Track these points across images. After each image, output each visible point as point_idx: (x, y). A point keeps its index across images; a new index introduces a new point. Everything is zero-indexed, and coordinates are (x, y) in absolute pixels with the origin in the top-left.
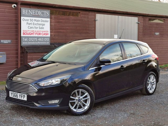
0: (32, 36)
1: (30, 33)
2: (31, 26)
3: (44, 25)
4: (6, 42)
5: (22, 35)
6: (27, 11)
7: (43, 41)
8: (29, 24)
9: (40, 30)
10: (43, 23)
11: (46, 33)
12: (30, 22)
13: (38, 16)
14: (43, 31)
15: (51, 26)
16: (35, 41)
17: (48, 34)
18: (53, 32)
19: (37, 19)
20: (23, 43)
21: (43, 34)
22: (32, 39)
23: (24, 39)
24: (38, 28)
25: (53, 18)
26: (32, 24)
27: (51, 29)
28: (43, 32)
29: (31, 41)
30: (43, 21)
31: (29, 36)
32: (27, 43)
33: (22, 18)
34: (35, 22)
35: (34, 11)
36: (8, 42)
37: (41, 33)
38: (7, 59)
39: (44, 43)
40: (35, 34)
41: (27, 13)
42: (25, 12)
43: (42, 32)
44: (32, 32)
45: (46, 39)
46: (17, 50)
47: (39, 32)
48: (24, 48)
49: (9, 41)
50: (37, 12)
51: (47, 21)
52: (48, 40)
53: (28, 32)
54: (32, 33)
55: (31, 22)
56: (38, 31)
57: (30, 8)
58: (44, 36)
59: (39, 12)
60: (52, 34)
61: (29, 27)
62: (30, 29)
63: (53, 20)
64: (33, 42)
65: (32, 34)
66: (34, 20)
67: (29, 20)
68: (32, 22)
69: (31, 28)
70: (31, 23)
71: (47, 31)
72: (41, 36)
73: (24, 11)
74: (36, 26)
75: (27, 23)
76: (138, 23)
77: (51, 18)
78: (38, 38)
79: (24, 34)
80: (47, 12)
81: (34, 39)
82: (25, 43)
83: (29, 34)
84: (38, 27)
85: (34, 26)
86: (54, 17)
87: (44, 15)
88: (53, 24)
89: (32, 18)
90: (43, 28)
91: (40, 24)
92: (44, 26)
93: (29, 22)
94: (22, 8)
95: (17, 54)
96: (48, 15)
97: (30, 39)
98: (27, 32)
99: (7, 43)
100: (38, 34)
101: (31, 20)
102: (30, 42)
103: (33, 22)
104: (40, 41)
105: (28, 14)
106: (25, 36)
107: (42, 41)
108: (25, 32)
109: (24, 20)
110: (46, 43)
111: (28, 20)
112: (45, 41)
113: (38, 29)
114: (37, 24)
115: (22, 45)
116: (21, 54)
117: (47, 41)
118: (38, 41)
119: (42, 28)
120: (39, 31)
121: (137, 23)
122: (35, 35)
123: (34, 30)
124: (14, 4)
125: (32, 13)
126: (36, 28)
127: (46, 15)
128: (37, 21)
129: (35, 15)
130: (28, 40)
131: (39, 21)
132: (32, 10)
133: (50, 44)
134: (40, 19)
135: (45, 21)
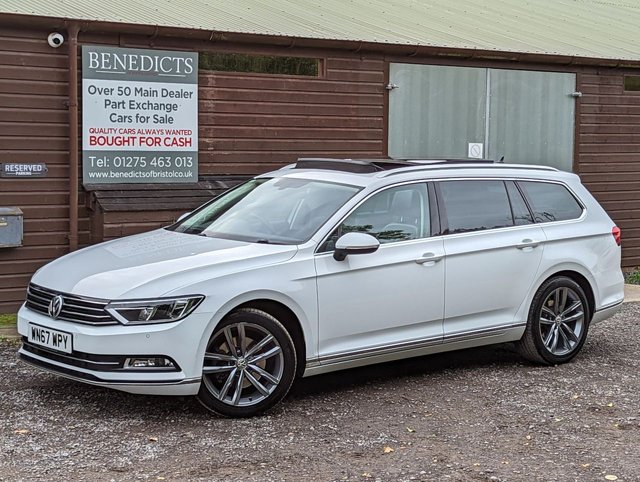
0: (125, 148)
1: (118, 140)
2: (120, 112)
3: (174, 107)
4: (22, 170)
5: (86, 146)
6: (106, 57)
7: (169, 169)
8: (116, 105)
9: (159, 126)
10: (168, 100)
11: (183, 136)
12: (119, 99)
13: (152, 76)
14: (168, 132)
15: (202, 110)
16: (137, 169)
17: (190, 142)
18: (211, 135)
19: (146, 86)
20: (92, 175)
21: (169, 142)
22: (127, 162)
23: (95, 161)
24: (151, 120)
25: (211, 82)
26: (127, 105)
27: (200, 124)
28: (168, 136)
29: (122, 169)
30: (171, 94)
31: (114, 148)
32: (105, 175)
33: (86, 83)
34: (140, 99)
35: (133, 59)
36: (32, 171)
37: (163, 138)
38: (27, 234)
39: (174, 174)
40: (137, 141)
41: (106, 64)
42: (100, 60)
43: (165, 136)
44: (126, 136)
45: (181, 162)
46: (67, 200)
47: (153, 136)
48: (94, 195)
49: (39, 168)
50: (146, 59)
51: (187, 95)
52: (191, 162)
53: (110, 136)
54: (126, 139)
55: (124, 98)
56: (148, 132)
57: (119, 45)
58: (175, 148)
59: (156, 60)
60: (207, 140)
62: (117, 125)
63: (210, 91)
64: (128, 170)
65: (126, 143)
66: (133, 91)
67: (116, 92)
68: (127, 99)
69: (122, 119)
70: (123, 103)
71: (187, 132)
72: (163, 148)
73: (94, 57)
74: (142, 113)
75: (107, 103)
77: (202, 82)
78: (149, 155)
79: (94, 141)
80: (188, 61)
81: (134, 161)
82: (98, 175)
83: (114, 140)
84: (152, 117)
85: (133, 113)
86: (216, 79)
87: (174, 72)
88: (212, 106)
89: (124, 84)
90: (170, 120)
91: (158, 107)
92: (172, 114)
93: (115, 97)
94: (85, 48)
95: (67, 214)
96: (189, 69)
97: (117, 161)
98: (105, 136)
99: (30, 173)
100: (150, 142)
101: (121, 92)
102: (116, 170)
103: (132, 97)
104: (157, 169)
105: (112, 70)
106: (97, 148)
107: (164, 169)
108: (97, 136)
109: (92, 90)
110: (181, 175)
111: (112, 90)
112: (178, 170)
113: (151, 125)
114: (145, 106)
115: (85, 182)
116: (79, 217)
117: (184, 169)
118: (148, 168)
119: (163, 120)
120: (154, 132)
121: (571, 96)
122: (137, 147)
123: (136, 125)
124: (55, 31)
125: (128, 66)
126: (143, 120)
127: (182, 72)
128: (147, 93)
129: (140, 72)
130: (110, 163)
131: (154, 93)
132: (128, 53)
133: (199, 180)
134: (157, 86)
135: (179, 95)
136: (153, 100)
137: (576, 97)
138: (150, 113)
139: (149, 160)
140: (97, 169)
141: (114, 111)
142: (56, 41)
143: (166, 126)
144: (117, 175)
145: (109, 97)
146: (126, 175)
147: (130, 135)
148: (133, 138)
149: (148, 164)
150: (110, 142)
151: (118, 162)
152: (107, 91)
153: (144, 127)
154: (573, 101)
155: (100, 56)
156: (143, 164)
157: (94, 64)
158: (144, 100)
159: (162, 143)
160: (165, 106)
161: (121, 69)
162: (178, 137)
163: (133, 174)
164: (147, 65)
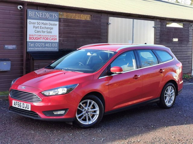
0: (39, 41)
2: (38, 30)
3: (52, 28)
4: (10, 47)
5: (28, 40)
6: (34, 13)
7: (51, 47)
8: (36, 28)
9: (48, 34)
10: (51, 26)
11: (55, 37)
13: (46, 19)
14: (51, 36)
15: (60, 30)
16: (42, 47)
17: (56, 39)
18: (62, 37)
19: (45, 22)
20: (29, 49)
21: (51, 39)
22: (39, 45)
23: (30, 44)
24: (46, 32)
25: (62, 21)
26: (39, 28)
27: (59, 34)
28: (51, 37)
29: (38, 47)
30: (51, 24)
31: (36, 41)
32: (33, 49)
33: (28, 21)
34: (43, 26)
35: (41, 14)
37: (49, 37)
38: (12, 67)
39: (52, 49)
40: (42, 38)
41: (34, 15)
44: (39, 37)
45: (54, 45)
46: (22, 56)
47: (46, 37)
48: (31, 55)
49: (14, 46)
50: (45, 14)
51: (56, 25)
52: (57, 45)
53: (35, 37)
54: (39, 38)
56: (45, 36)
57: (37, 10)
58: (52, 41)
59: (47, 14)
60: (61, 39)
61: (36, 31)
62: (37, 34)
63: (62, 24)
64: (39, 47)
65: (39, 39)
66: (41, 23)
67: (36, 24)
69: (38, 32)
70: (38, 27)
71: (56, 36)
72: (49, 41)
73: (31, 13)
74: (44, 30)
75: (34, 27)
76: (155, 28)
77: (60, 21)
80: (56, 15)
81: (41, 44)
82: (31, 49)
83: (36, 38)
84: (46, 31)
85: (41, 30)
86: (64, 20)
87: (52, 18)
88: (62, 28)
89: (39, 21)
90: (51, 32)
91: (48, 28)
92: (52, 30)
93: (36, 25)
94: (28, 10)
95: (22, 60)
96: (56, 17)
97: (37, 44)
98: (33, 37)
99: (12, 48)
100: (45, 39)
101: (38, 24)
102: (36, 47)
103: (41, 25)
104: (47, 47)
105: (35, 17)
106: (31, 40)
107: (49, 47)
108: (31, 37)
109: (30, 23)
110: (54, 49)
111: (35, 23)
112: (53, 47)
113: (46, 34)
114: (44, 28)
115: (28, 51)
116: (26, 61)
117: (55, 47)
118: (45, 47)
119: (49, 32)
121: (153, 27)
122: (42, 41)
123: (42, 34)
124: (20, 4)
125: (40, 16)
126: (44, 32)
127: (54, 18)
128: (45, 24)
129: (43, 18)
130: (35, 45)
132: (40, 12)
133: (59, 51)
134: (48, 22)
135: (54, 25)
136: (47, 26)
139: (45, 44)
140: (31, 47)
141: (36, 29)
142: (20, 8)
143: (50, 34)
144: (36, 49)
145: (34, 25)
146: (39, 49)
148: (41, 38)
150: (34, 39)
153: (44, 34)
156: (44, 45)
157: (31, 15)
159: (49, 39)
160: (50, 28)
161: (38, 17)
162: (53, 37)
164: (45, 16)
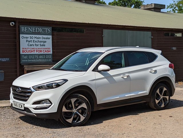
0: (32, 53)
2: (31, 43)
3: (45, 42)
4: (4, 60)
5: (21, 53)
6: (26, 28)
7: (44, 59)
8: (29, 42)
9: (41, 47)
10: (44, 40)
11: (48, 50)
13: (39, 33)
14: (44, 49)
17: (50, 51)
18: (56, 49)
20: (23, 61)
22: (33, 57)
23: (24, 57)
24: (39, 45)
25: (55, 35)
26: (32, 41)
27: (53, 46)
28: (44, 50)
29: (32, 59)
30: (44, 38)
31: (29, 53)
32: (27, 61)
33: (21, 35)
34: (36, 40)
35: (34, 29)
36: (6, 60)
37: (42, 50)
38: (5, 77)
39: (46, 60)
40: (35, 51)
41: (27, 30)
42: (25, 29)
43: (43, 50)
44: (32, 50)
45: (47, 57)
46: (16, 68)
47: (40, 50)
49: (8, 59)
51: (49, 38)
52: (50, 57)
54: (32, 51)
55: (31, 39)
56: (38, 49)
57: (30, 25)
59: (40, 29)
60: (55, 51)
61: (29, 45)
62: (30, 47)
63: (55, 37)
64: (33, 59)
67: (29, 38)
68: (32, 40)
69: (31, 45)
70: (31, 41)
71: (49, 48)
72: (42, 53)
73: (23, 28)
74: (37, 43)
75: (27, 41)
77: (53, 35)
78: (39, 55)
80: (49, 29)
81: (35, 57)
82: (25, 61)
83: (29, 51)
85: (34, 44)
86: (57, 34)
87: (45, 32)
88: (56, 41)
89: (31, 36)
90: (44, 45)
91: (41, 42)
92: (45, 44)
93: (29, 39)
94: (20, 26)
95: (16, 72)
96: (49, 32)
98: (26, 50)
100: (39, 51)
101: (31, 38)
102: (30, 59)
103: (34, 39)
104: (41, 59)
105: (28, 32)
106: (24, 53)
107: (43, 59)
108: (24, 50)
109: (23, 37)
110: (48, 60)
111: (28, 37)
112: (47, 59)
113: (39, 47)
115: (21, 63)
116: (20, 72)
117: (48, 59)
118: (39, 59)
119: (43, 45)
122: (35, 53)
123: (35, 47)
124: (12, 21)
125: (32, 31)
126: (37, 45)
127: (47, 32)
128: (38, 38)
129: (36, 32)
130: (28, 57)
131: (40, 38)
132: (32, 27)
133: (53, 61)
134: (41, 36)
135: (47, 38)
136: (39, 40)
137: (152, 38)
138: (39, 43)
140: (24, 59)
141: (29, 43)
142: (12, 24)
143: (43, 47)
144: (30, 61)
146: (32, 61)
147: (33, 50)
148: (34, 50)
149: (39, 57)
150: (28, 52)
151: (30, 57)
152: (27, 38)
153: (37, 47)
154: (151, 39)
155: (25, 28)
156: (37, 57)
157: (23, 30)
158: (37, 40)
159: (42, 52)
160: (43, 42)
162: (47, 50)
163: (34, 60)
164: (38, 30)
